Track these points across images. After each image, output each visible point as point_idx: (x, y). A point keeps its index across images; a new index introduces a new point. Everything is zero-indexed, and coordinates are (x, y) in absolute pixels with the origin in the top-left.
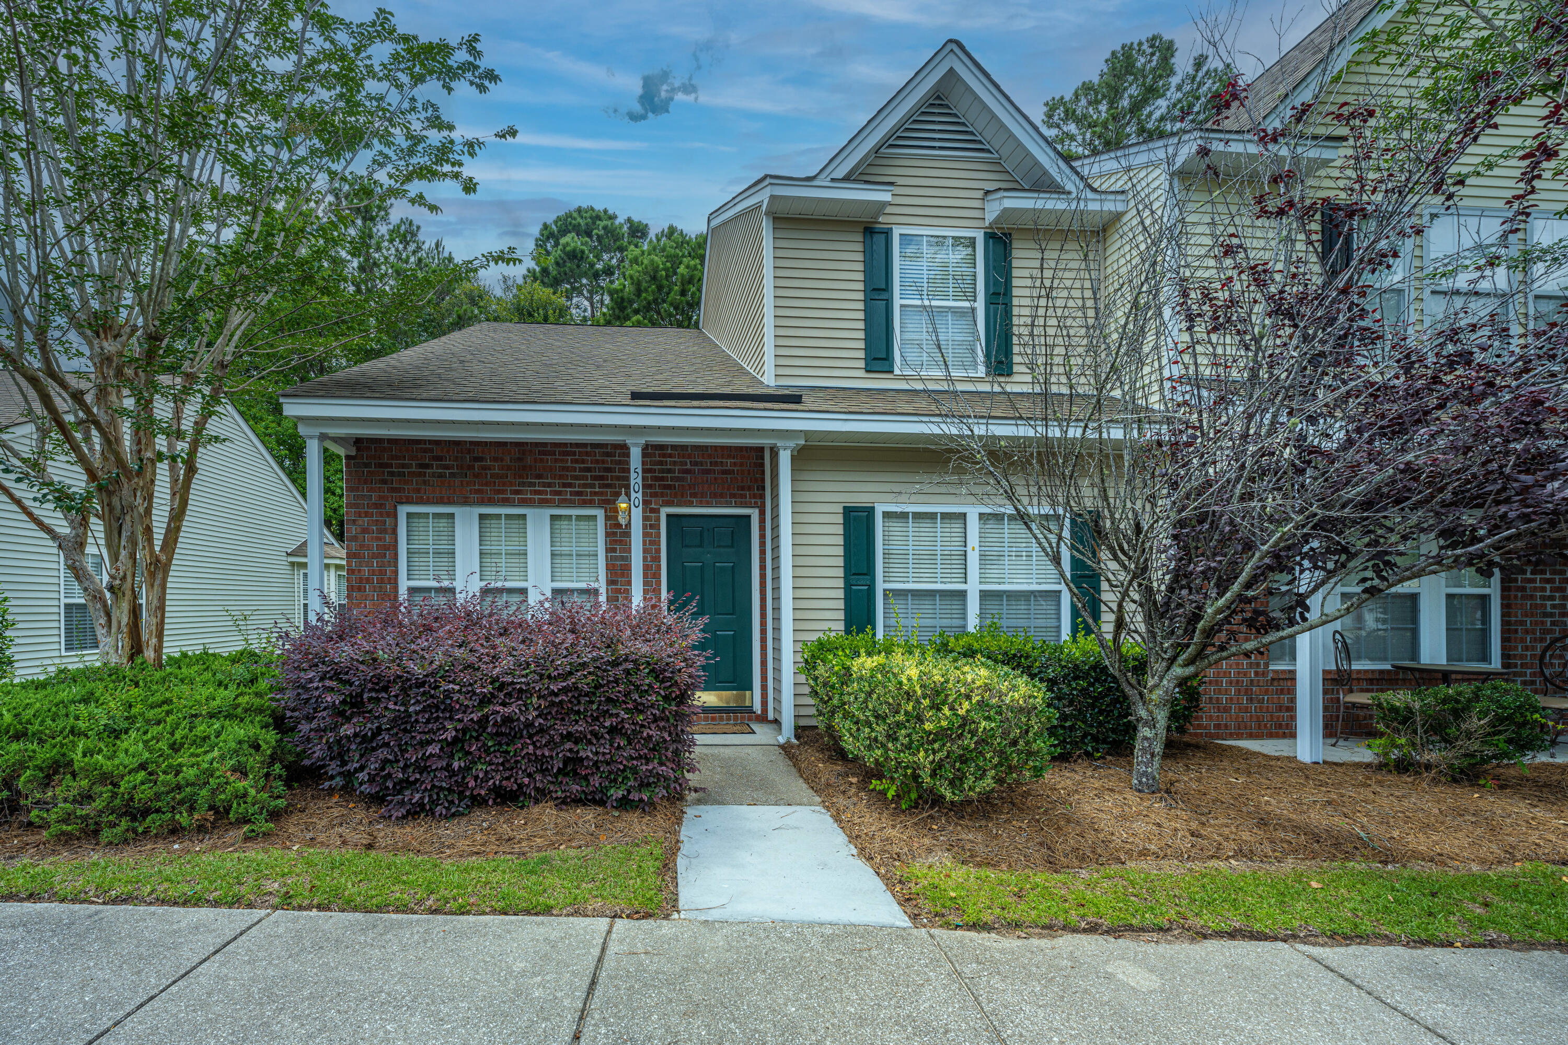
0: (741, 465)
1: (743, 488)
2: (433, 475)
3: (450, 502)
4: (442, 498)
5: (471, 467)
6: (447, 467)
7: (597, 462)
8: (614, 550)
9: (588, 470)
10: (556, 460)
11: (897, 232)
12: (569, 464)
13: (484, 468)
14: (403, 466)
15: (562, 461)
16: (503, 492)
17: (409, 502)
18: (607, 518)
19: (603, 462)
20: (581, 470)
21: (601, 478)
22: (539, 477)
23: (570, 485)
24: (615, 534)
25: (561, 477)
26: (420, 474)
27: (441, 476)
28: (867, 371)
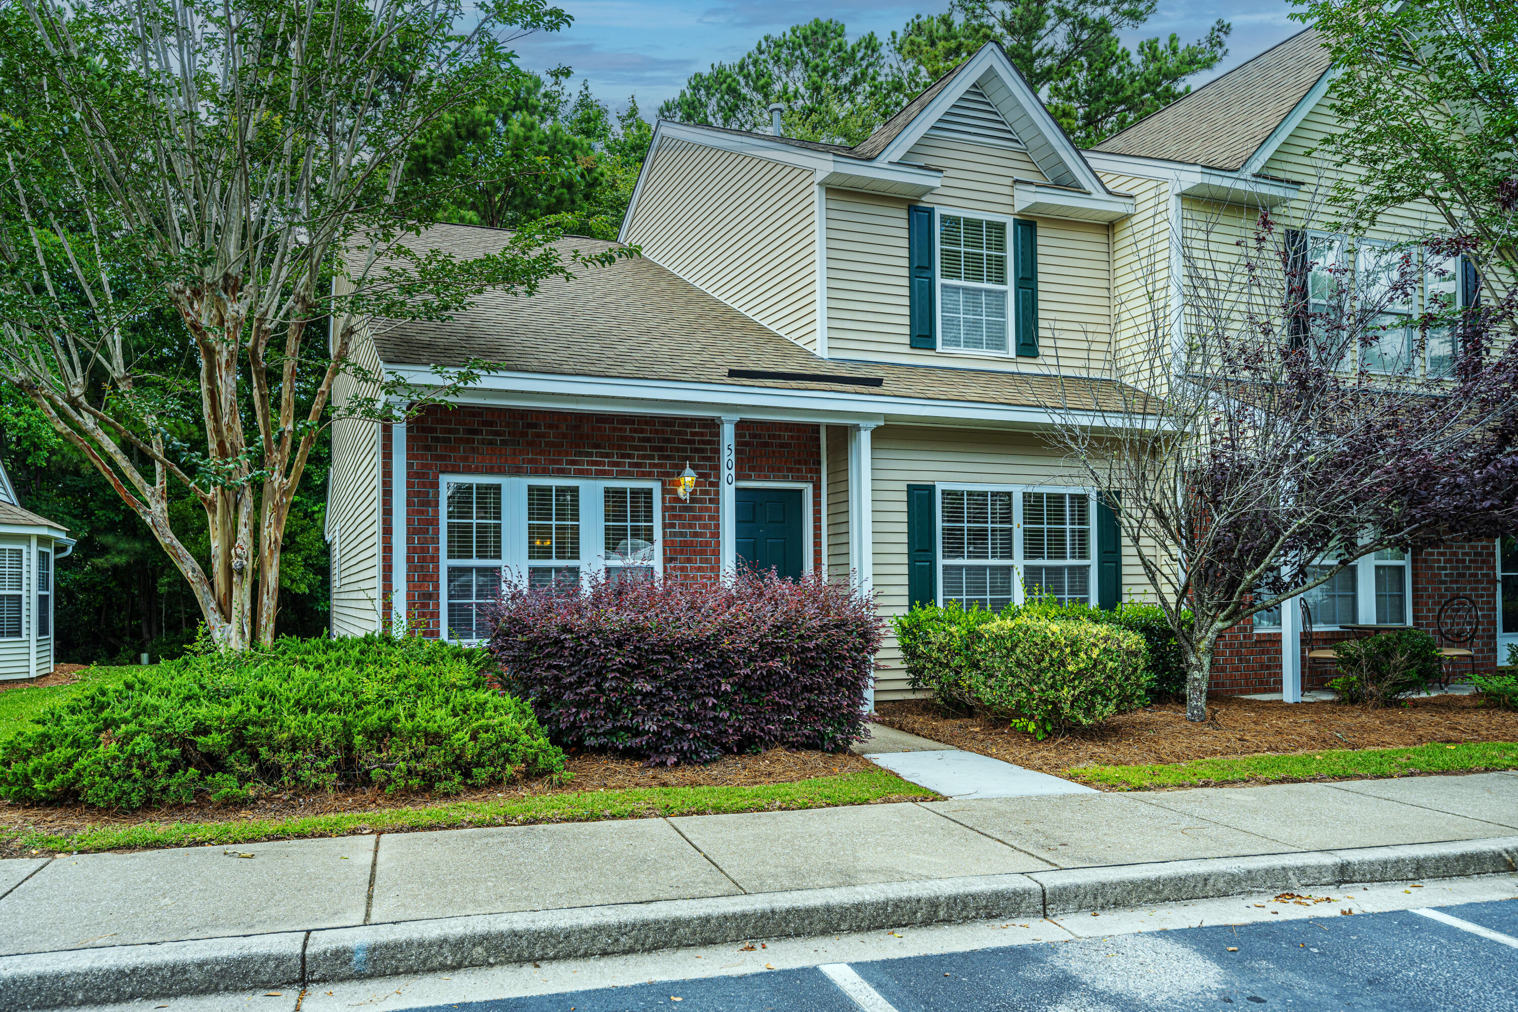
0: (798, 438)
1: (799, 463)
2: (483, 442)
3: (500, 472)
4: (492, 467)
5: (524, 434)
6: (498, 434)
7: (657, 432)
8: (673, 526)
9: (648, 440)
10: (614, 429)
11: (939, 212)
12: (628, 434)
13: (539, 435)
14: (449, 431)
15: (621, 430)
16: (559, 462)
17: (455, 471)
18: (664, 491)
19: (663, 432)
20: (640, 440)
21: (660, 449)
22: (597, 446)
23: (629, 456)
24: (674, 508)
25: (619, 447)
26: (468, 441)
27: (491, 443)
28: (912, 347)
